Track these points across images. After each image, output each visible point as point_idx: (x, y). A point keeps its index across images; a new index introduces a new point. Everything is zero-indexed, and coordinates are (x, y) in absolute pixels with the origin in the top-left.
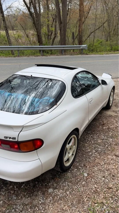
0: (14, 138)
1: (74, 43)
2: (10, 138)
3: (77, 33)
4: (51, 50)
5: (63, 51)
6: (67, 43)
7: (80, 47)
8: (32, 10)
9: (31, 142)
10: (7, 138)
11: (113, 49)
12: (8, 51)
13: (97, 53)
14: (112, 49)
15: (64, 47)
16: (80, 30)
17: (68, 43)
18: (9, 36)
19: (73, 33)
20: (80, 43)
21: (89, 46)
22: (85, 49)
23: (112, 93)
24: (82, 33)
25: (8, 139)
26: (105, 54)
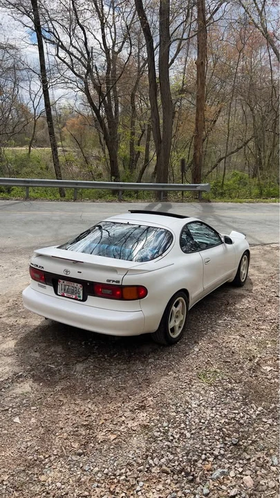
0: (118, 282)
1: (184, 178)
2: (114, 281)
3: (190, 160)
4: (136, 192)
5: (162, 194)
6: (170, 179)
7: (196, 186)
8: (102, 113)
9: (135, 288)
10: (109, 281)
11: (265, 194)
12: (44, 188)
13: (230, 200)
14: (261, 194)
15: (163, 186)
16: (198, 155)
17: (172, 178)
18: (58, 161)
19: (183, 161)
20: (197, 178)
21: (216, 185)
22: (205, 191)
23: (245, 263)
24: (200, 160)
25: (111, 283)
26: (245, 202)
